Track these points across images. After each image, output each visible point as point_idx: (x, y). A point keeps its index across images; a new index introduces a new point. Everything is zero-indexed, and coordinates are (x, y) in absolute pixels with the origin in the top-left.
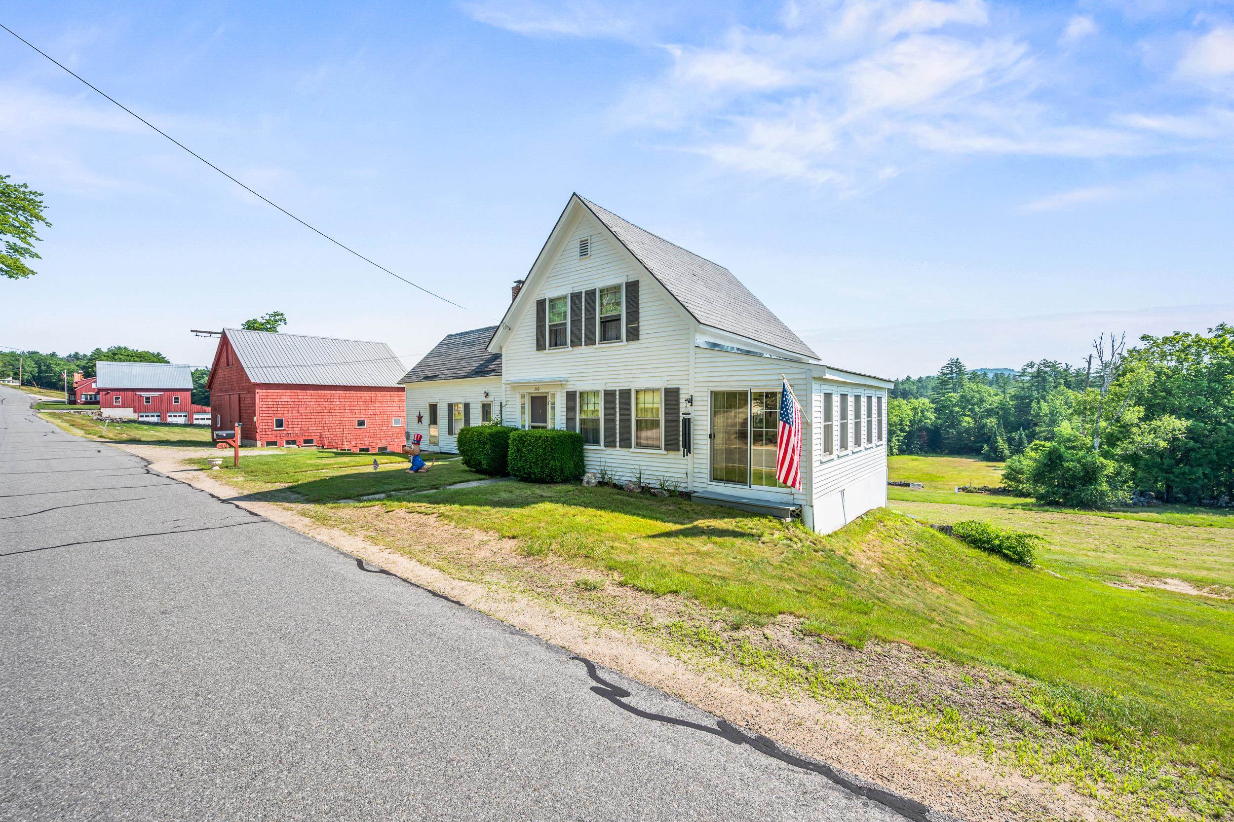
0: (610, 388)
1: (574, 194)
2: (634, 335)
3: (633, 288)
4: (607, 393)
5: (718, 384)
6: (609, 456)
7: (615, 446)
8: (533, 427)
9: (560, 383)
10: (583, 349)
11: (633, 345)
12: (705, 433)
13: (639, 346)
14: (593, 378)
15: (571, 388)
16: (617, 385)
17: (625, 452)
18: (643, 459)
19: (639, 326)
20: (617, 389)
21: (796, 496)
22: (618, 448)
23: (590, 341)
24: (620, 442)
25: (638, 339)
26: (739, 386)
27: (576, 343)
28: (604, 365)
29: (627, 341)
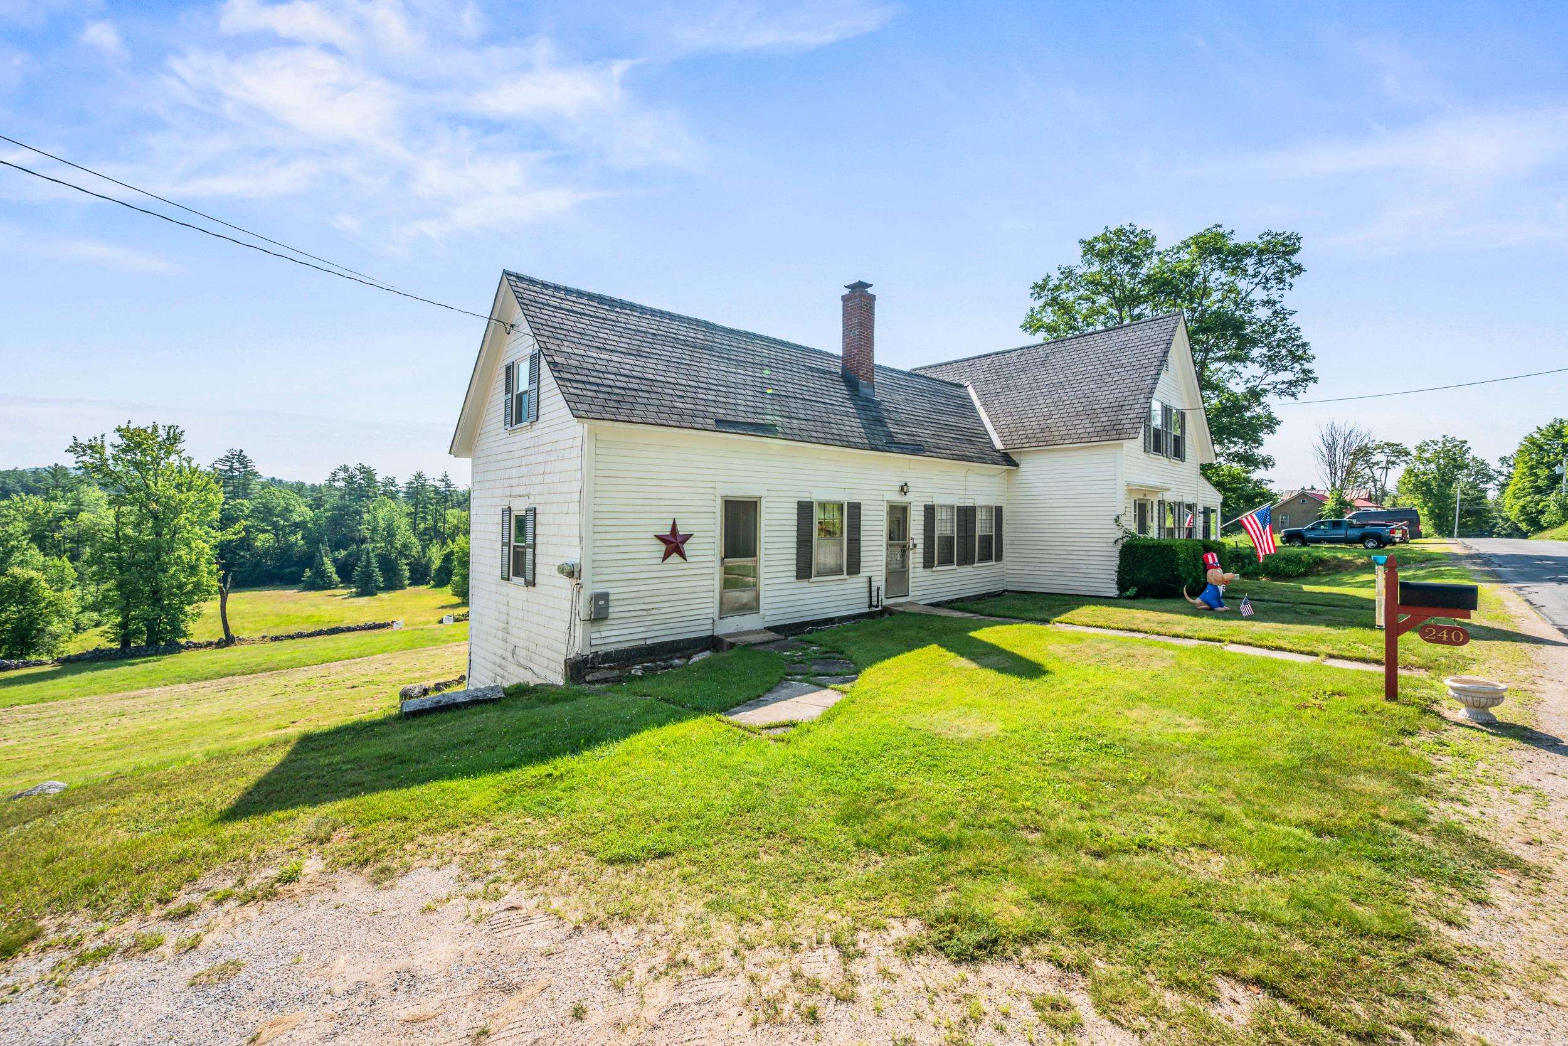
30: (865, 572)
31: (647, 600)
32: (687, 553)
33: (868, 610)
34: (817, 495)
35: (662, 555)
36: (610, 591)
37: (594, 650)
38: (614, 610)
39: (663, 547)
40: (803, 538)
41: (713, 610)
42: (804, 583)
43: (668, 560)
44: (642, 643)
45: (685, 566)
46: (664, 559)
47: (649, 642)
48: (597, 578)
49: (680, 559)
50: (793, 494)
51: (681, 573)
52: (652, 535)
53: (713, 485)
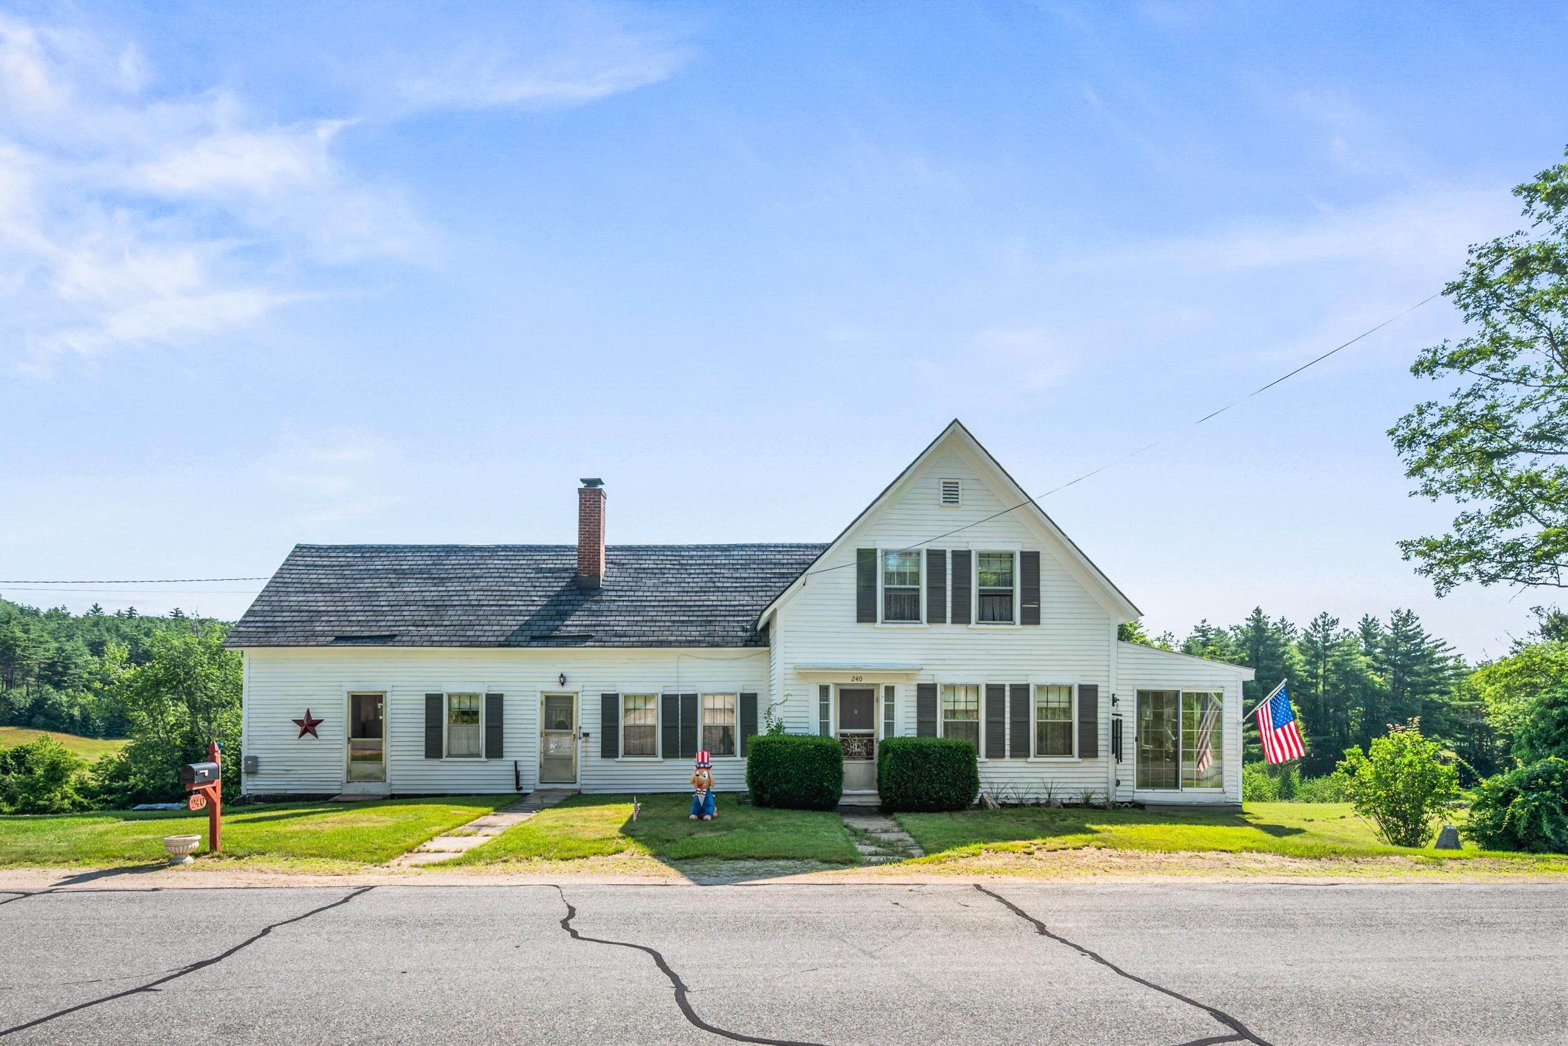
0: (995, 681)
1: (956, 420)
2: (1032, 617)
3: (1031, 561)
4: (990, 688)
5: (1145, 682)
6: (991, 770)
7: (1004, 756)
8: (842, 735)
9: (906, 673)
10: (948, 629)
11: (1030, 629)
12: (1131, 736)
13: (1041, 632)
14: (965, 667)
15: (926, 679)
16: (1008, 679)
17: (1019, 763)
18: (1050, 770)
19: (1038, 609)
20: (1007, 684)
21: (1227, 794)
22: (1007, 758)
23: (961, 616)
24: (1012, 751)
25: (1038, 623)
26: (1169, 686)
27: (936, 617)
28: (984, 652)
29: (1022, 623)
30: (509, 757)
31: (287, 763)
32: (318, 733)
33: (515, 791)
34: (446, 688)
35: (299, 733)
36: (258, 755)
37: (249, 792)
38: (262, 768)
39: (299, 728)
40: (432, 725)
41: (342, 776)
42: (434, 762)
43: (302, 738)
44: (284, 792)
45: (318, 742)
46: (300, 736)
47: (288, 792)
48: (251, 747)
49: (312, 737)
50: (421, 689)
51: (314, 747)
52: (290, 720)
53: (340, 684)
